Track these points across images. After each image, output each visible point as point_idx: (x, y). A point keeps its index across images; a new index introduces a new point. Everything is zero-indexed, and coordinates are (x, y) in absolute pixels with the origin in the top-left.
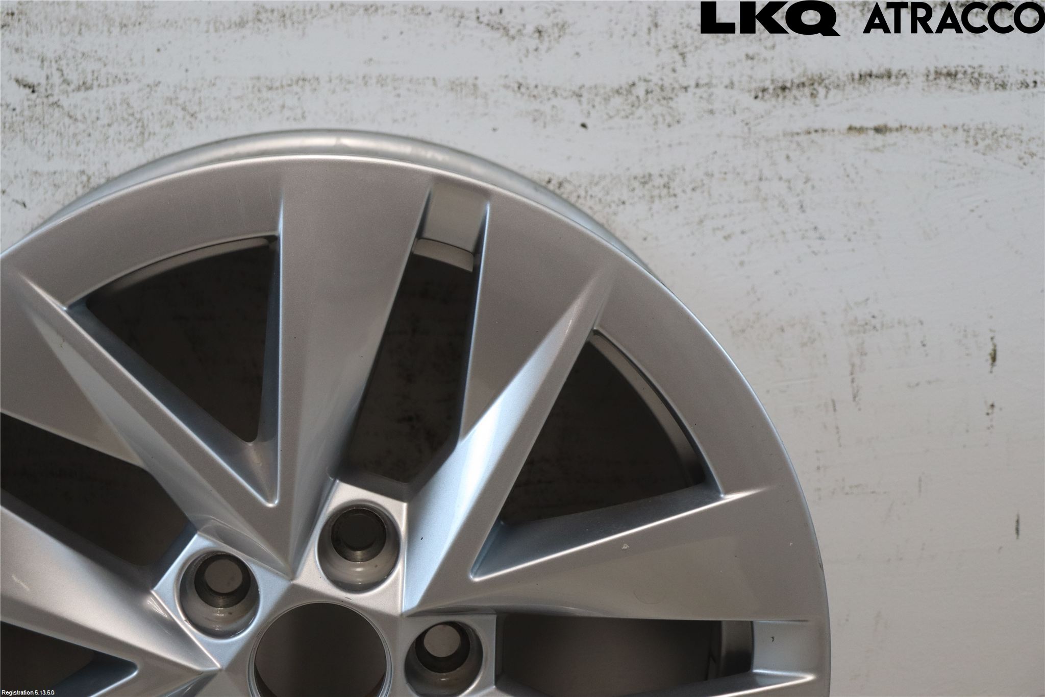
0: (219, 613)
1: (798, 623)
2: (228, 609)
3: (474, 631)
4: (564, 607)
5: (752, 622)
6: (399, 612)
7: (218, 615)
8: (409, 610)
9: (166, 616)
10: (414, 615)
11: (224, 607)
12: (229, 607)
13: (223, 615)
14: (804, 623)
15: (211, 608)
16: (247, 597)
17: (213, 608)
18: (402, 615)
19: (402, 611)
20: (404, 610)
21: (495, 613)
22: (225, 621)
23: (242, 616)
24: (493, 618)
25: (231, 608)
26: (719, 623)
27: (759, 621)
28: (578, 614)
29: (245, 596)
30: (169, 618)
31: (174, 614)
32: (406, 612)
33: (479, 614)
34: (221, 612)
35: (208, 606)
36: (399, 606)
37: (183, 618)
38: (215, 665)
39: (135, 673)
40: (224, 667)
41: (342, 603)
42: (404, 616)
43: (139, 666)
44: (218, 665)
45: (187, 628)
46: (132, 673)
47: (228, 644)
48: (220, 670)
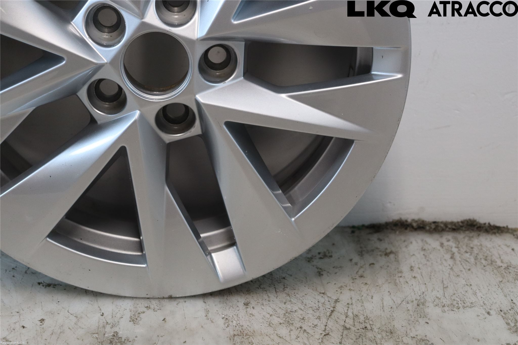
0: (105, 36)
1: (395, 49)
2: (111, 34)
3: (233, 50)
4: (279, 39)
5: (372, 48)
7: (105, 37)
8: (201, 37)
9: (79, 36)
10: (204, 39)
11: (108, 33)
12: (110, 33)
13: (107, 37)
14: (399, 49)
15: (101, 33)
17: (103, 33)
18: (197, 39)
19: (197, 38)
20: (198, 37)
21: (244, 40)
22: (108, 40)
23: (117, 38)
24: (243, 43)
26: (355, 48)
27: (376, 48)
28: (284, 42)
29: (118, 28)
30: (81, 37)
31: (84, 35)
32: (199, 38)
33: (235, 41)
34: (107, 35)
35: (100, 32)
36: (196, 35)
37: (88, 37)
38: (104, 61)
39: (64, 62)
40: (109, 62)
41: (167, 32)
42: (199, 40)
43: (66, 58)
44: (106, 61)
45: (89, 41)
46: (62, 62)
47: (110, 50)
48: (107, 63)
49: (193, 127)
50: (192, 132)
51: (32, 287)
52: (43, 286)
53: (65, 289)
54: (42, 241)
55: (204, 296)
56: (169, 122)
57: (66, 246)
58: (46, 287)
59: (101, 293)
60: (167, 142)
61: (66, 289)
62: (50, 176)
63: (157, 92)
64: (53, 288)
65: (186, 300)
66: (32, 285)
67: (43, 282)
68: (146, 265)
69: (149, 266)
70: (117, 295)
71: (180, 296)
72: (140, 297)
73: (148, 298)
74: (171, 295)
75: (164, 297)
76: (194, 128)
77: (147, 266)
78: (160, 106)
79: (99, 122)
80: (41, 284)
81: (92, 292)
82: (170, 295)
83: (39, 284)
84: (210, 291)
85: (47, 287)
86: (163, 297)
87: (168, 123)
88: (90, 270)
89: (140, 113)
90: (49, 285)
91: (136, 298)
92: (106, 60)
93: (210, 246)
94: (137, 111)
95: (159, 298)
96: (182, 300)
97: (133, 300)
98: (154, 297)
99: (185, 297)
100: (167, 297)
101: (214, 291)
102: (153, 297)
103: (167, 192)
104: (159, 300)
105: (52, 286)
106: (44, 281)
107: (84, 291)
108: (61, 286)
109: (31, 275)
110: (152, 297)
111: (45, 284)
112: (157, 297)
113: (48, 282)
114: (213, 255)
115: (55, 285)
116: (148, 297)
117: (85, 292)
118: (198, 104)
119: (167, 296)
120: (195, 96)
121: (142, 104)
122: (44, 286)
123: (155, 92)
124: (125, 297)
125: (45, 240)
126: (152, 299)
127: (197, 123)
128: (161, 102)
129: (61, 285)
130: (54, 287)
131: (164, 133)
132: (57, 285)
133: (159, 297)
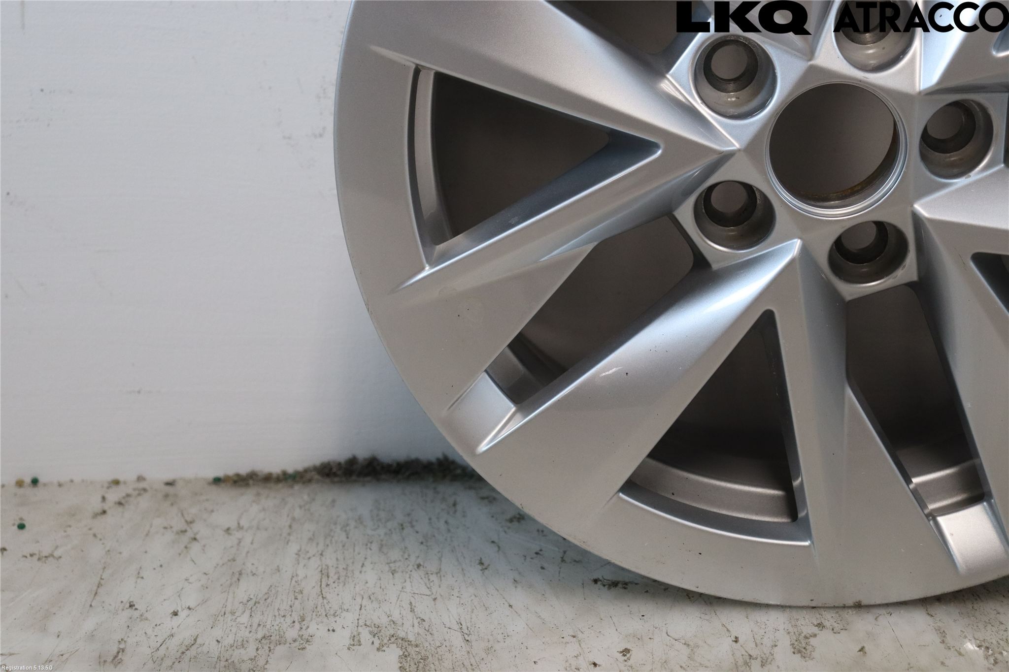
0: (730, 97)
2: (737, 94)
3: (984, 110)
6: (917, 90)
7: (730, 99)
8: (928, 88)
9: (683, 101)
10: (932, 93)
11: (732, 91)
12: (737, 91)
13: (735, 99)
15: (721, 93)
16: (754, 82)
17: (725, 93)
18: (920, 93)
19: (920, 89)
20: (922, 88)
22: (736, 105)
23: (749, 101)
24: (1005, 96)
25: (740, 92)
29: (752, 81)
30: (687, 102)
31: (692, 99)
32: (925, 90)
33: (992, 92)
34: (733, 96)
35: (718, 91)
36: (917, 85)
37: (699, 101)
38: (734, 145)
39: (659, 152)
40: (743, 147)
41: (859, 83)
42: (922, 94)
43: (662, 145)
44: (736, 145)
45: (704, 110)
46: (655, 152)
47: (746, 125)
48: (739, 150)
49: (902, 266)
50: (898, 276)
51: (583, 587)
52: (604, 586)
53: (647, 592)
54: (611, 499)
55: (926, 602)
56: (848, 260)
57: (655, 508)
58: (609, 588)
59: (719, 599)
60: (848, 298)
61: (649, 591)
62: (627, 373)
63: (837, 202)
64: (624, 590)
65: (890, 610)
66: (583, 584)
67: (601, 578)
68: (809, 542)
69: (815, 544)
70: (753, 601)
71: (878, 602)
72: (798, 605)
73: (813, 608)
74: (860, 601)
75: (845, 605)
76: (902, 269)
77: (813, 543)
78: (843, 228)
79: (715, 267)
80: (599, 583)
81: (701, 595)
82: (858, 600)
83: (596, 581)
84: (938, 592)
85: (613, 589)
86: (843, 606)
87: (845, 261)
88: (700, 554)
89: (801, 244)
90: (614, 584)
91: (790, 607)
92: (739, 144)
93: (931, 503)
94: (796, 240)
95: (834, 607)
96: (882, 611)
97: (784, 610)
98: (826, 605)
99: (887, 605)
100: (852, 605)
101: (946, 592)
102: (823, 606)
103: (850, 399)
104: (837, 610)
105: (620, 585)
106: (603, 577)
107: (685, 594)
108: (637, 586)
109: (574, 565)
110: (820, 605)
111: (605, 581)
112: (830, 606)
113: (609, 576)
114: (941, 519)
115: (626, 584)
116: (814, 605)
117: (687, 597)
118: (917, 220)
119: (850, 603)
120: (912, 206)
121: (805, 226)
122: (607, 587)
123: (833, 202)
124: (768, 606)
125: (616, 496)
126: (822, 610)
127: (911, 258)
128: (843, 220)
129: (636, 584)
130: (625, 588)
131: (842, 281)
132: (629, 585)
133: (836, 605)
